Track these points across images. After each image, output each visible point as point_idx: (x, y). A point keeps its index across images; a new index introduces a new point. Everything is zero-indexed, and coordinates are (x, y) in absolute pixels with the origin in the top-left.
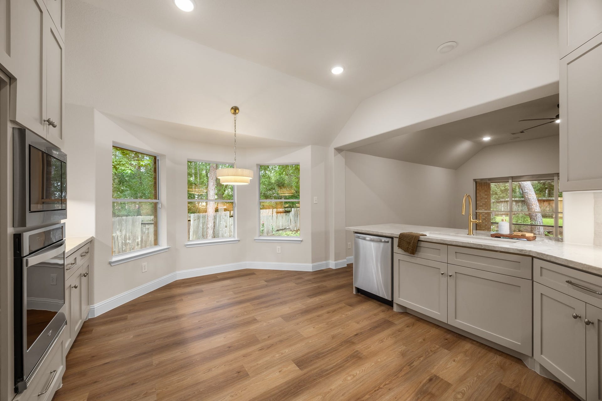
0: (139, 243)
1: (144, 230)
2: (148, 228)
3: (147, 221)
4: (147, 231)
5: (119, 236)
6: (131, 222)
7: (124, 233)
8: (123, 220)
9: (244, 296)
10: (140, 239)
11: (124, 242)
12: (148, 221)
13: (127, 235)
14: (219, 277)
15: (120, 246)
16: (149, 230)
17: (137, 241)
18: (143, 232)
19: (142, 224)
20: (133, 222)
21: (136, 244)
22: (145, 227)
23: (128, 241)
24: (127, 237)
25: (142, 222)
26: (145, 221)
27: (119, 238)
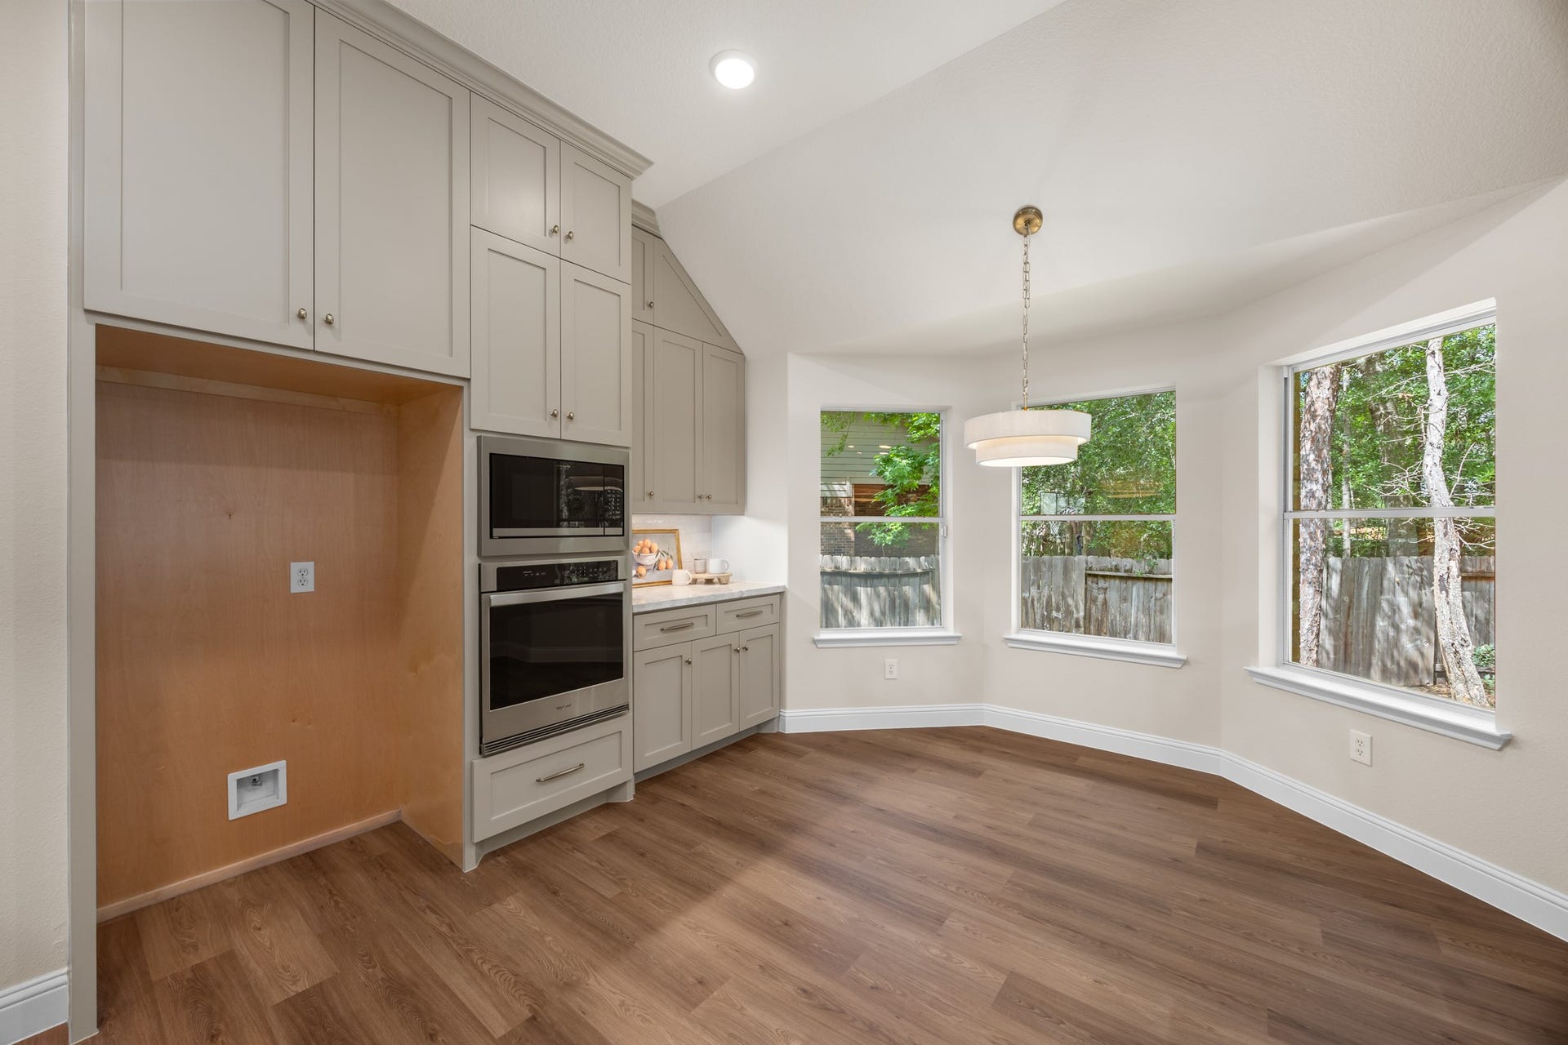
0: (1082, 623)
1: (1095, 592)
2: (1106, 589)
3: (1101, 570)
4: (1101, 597)
5: (1036, 599)
6: (1060, 569)
7: (1046, 592)
8: (1044, 562)
9: (1042, 843)
10: (1082, 614)
11: (1045, 613)
12: (1103, 570)
13: (1053, 600)
14: (1083, 761)
15: (1038, 621)
16: (1108, 595)
17: (1075, 616)
18: (1089, 599)
19: (1088, 575)
20: (1067, 571)
21: (1073, 622)
22: (1097, 584)
23: (1054, 614)
24: (1054, 604)
25: (1089, 572)
26: (1097, 570)
27: (1035, 602)
